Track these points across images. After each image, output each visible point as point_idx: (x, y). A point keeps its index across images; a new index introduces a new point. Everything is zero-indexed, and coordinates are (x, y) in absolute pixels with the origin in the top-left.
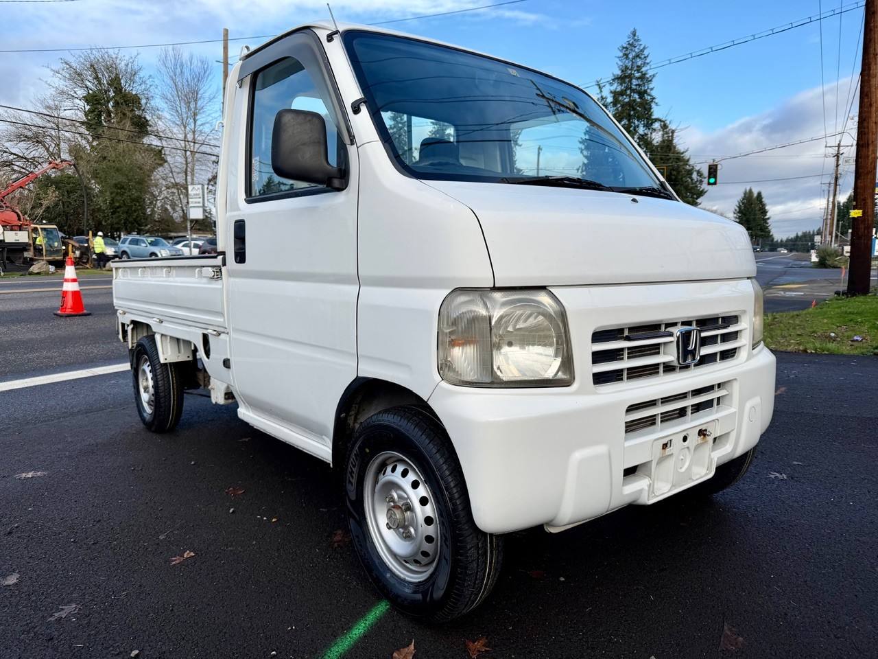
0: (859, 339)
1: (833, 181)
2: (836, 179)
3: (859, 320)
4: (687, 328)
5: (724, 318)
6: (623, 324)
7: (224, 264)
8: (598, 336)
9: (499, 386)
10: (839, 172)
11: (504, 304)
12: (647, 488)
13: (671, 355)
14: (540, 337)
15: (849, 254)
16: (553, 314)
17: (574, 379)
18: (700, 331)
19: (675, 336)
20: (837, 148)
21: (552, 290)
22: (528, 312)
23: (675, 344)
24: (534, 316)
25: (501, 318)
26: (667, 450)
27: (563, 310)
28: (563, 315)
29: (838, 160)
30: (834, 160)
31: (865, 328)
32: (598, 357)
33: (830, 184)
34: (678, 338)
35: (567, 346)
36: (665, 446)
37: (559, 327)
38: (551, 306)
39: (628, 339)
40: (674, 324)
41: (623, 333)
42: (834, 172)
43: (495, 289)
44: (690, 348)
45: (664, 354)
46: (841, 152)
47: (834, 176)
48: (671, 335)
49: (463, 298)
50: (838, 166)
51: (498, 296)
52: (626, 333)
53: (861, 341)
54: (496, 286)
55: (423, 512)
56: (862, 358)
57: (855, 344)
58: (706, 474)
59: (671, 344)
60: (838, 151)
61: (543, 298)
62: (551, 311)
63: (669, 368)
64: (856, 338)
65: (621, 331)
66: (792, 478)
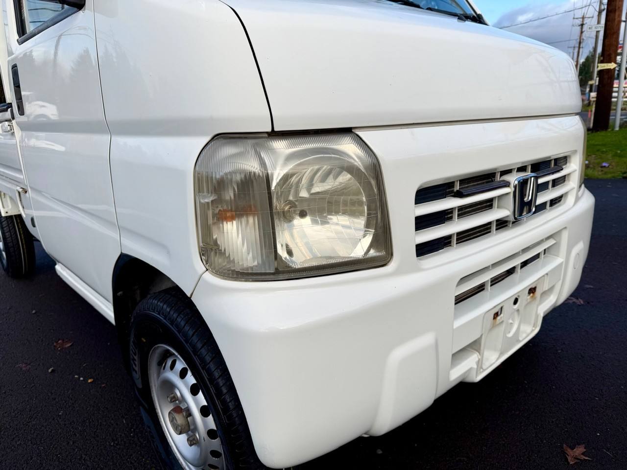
0: (607, 165)
1: (577, 45)
2: (580, 43)
3: (604, 150)
4: (522, 175)
5: (556, 160)
6: (454, 177)
7: (13, 118)
8: (424, 195)
9: (287, 276)
10: (582, 38)
11: (290, 158)
12: (475, 366)
13: (506, 209)
14: (345, 204)
15: (595, 99)
16: (362, 168)
17: (392, 255)
18: (537, 178)
19: (512, 185)
20: (581, 20)
21: (361, 133)
22: (326, 167)
23: (512, 195)
24: (333, 172)
25: (286, 178)
26: (498, 318)
27: (375, 161)
28: (376, 169)
29: (582, 28)
30: (579, 28)
31: (610, 156)
32: (422, 222)
33: (574, 47)
34: (515, 187)
35: (382, 213)
36: (496, 315)
37: (372, 187)
38: (359, 158)
39: (460, 195)
40: (508, 172)
41: (453, 187)
42: (578, 38)
43: (275, 134)
44: (526, 199)
45: (498, 207)
46: (585, 23)
47: (578, 41)
48: (507, 184)
49: (228, 150)
50: (582, 32)
51: (280, 146)
52: (457, 187)
53: (608, 167)
54: (276, 129)
55: (205, 424)
56: (613, 181)
57: (603, 169)
58: (533, 331)
59: (508, 196)
60: (583, 21)
61: (348, 147)
62: (358, 163)
63: (502, 224)
64: (604, 164)
65: (450, 185)
66: (588, 303)
